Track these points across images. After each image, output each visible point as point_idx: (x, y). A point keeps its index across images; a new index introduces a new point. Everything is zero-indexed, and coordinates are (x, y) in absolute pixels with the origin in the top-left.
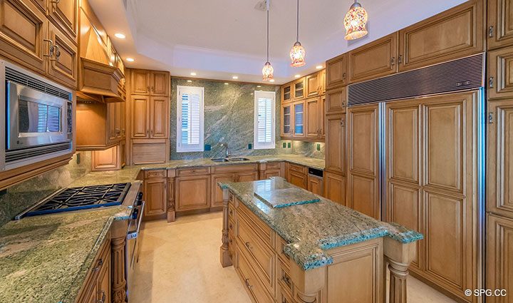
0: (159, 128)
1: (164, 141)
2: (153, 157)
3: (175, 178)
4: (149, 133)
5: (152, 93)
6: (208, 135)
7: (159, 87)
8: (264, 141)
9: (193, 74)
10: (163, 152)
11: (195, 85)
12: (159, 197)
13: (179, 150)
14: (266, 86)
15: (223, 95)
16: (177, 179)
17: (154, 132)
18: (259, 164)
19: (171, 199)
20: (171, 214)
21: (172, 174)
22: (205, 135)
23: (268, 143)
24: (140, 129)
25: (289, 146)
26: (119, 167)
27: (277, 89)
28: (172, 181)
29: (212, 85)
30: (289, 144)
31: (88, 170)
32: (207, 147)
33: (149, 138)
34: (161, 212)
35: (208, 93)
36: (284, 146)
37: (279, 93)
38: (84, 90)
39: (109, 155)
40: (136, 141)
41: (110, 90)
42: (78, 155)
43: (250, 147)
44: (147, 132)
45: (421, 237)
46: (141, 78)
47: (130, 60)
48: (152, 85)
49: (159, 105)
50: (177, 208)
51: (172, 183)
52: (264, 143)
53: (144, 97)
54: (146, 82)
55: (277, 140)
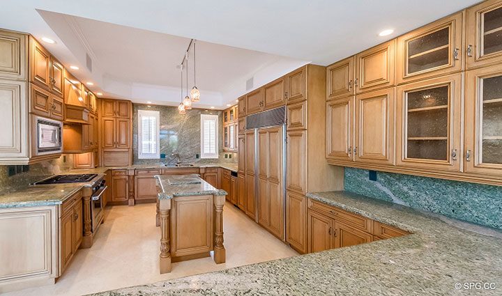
0: (123, 141)
1: (127, 150)
2: (119, 161)
3: (134, 176)
4: (117, 144)
5: (118, 116)
6: (163, 147)
7: (123, 112)
8: (208, 152)
9: (149, 103)
10: (127, 158)
11: (152, 110)
12: (122, 189)
13: (140, 157)
14: (210, 111)
15: (175, 118)
16: (136, 177)
17: (119, 143)
18: (199, 168)
19: (132, 190)
20: (131, 201)
21: (131, 173)
22: (161, 147)
23: (212, 154)
24: (109, 141)
25: (230, 157)
26: (93, 166)
27: (219, 113)
28: (132, 178)
29: (167, 110)
30: (230, 155)
31: (71, 167)
32: (163, 156)
33: (116, 148)
34: (124, 199)
35: (163, 116)
36: (226, 157)
37: (221, 116)
38: (67, 120)
39: (85, 158)
40: (105, 150)
41: (82, 120)
42: (64, 157)
43: (198, 156)
44: (114, 143)
45: (227, 194)
46: (109, 105)
47: (100, 94)
48: (118, 110)
49: (123, 125)
50: (136, 196)
51: (132, 179)
52: (209, 154)
53: (111, 119)
54: (113, 108)
55: (220, 152)
